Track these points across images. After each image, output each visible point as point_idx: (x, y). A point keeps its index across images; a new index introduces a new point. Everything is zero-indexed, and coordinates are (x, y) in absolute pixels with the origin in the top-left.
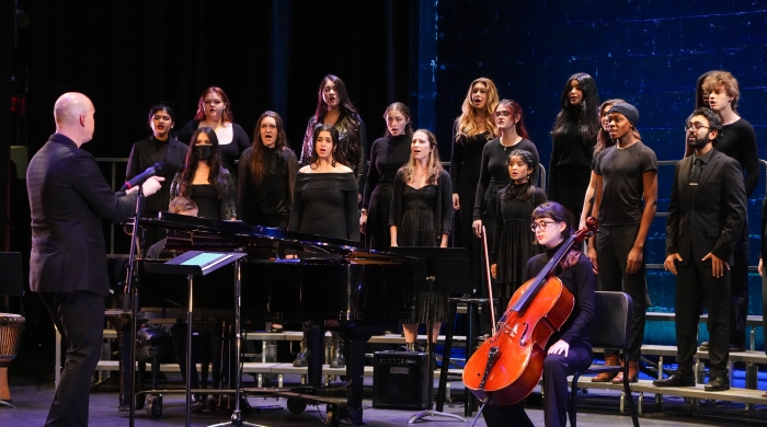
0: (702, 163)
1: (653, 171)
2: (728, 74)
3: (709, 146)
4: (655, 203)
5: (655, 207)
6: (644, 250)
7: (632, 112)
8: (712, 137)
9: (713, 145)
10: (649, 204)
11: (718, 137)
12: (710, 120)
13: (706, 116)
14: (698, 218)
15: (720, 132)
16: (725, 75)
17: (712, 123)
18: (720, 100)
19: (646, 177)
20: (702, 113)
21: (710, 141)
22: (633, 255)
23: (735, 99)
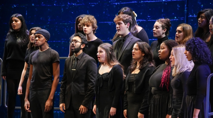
0: (78, 59)
1: (58, 62)
2: (93, 17)
3: (81, 51)
4: (58, 78)
5: (59, 79)
6: (53, 100)
7: (47, 33)
8: (82, 47)
9: (83, 51)
10: (56, 78)
11: (86, 47)
12: (82, 39)
13: (80, 37)
14: (75, 86)
15: (86, 45)
16: (92, 17)
17: (83, 40)
18: (89, 29)
19: (54, 65)
20: (78, 35)
21: (81, 49)
22: (48, 103)
23: (95, 30)
